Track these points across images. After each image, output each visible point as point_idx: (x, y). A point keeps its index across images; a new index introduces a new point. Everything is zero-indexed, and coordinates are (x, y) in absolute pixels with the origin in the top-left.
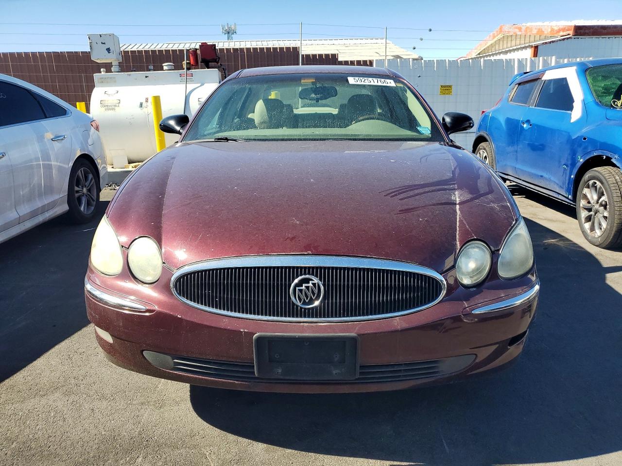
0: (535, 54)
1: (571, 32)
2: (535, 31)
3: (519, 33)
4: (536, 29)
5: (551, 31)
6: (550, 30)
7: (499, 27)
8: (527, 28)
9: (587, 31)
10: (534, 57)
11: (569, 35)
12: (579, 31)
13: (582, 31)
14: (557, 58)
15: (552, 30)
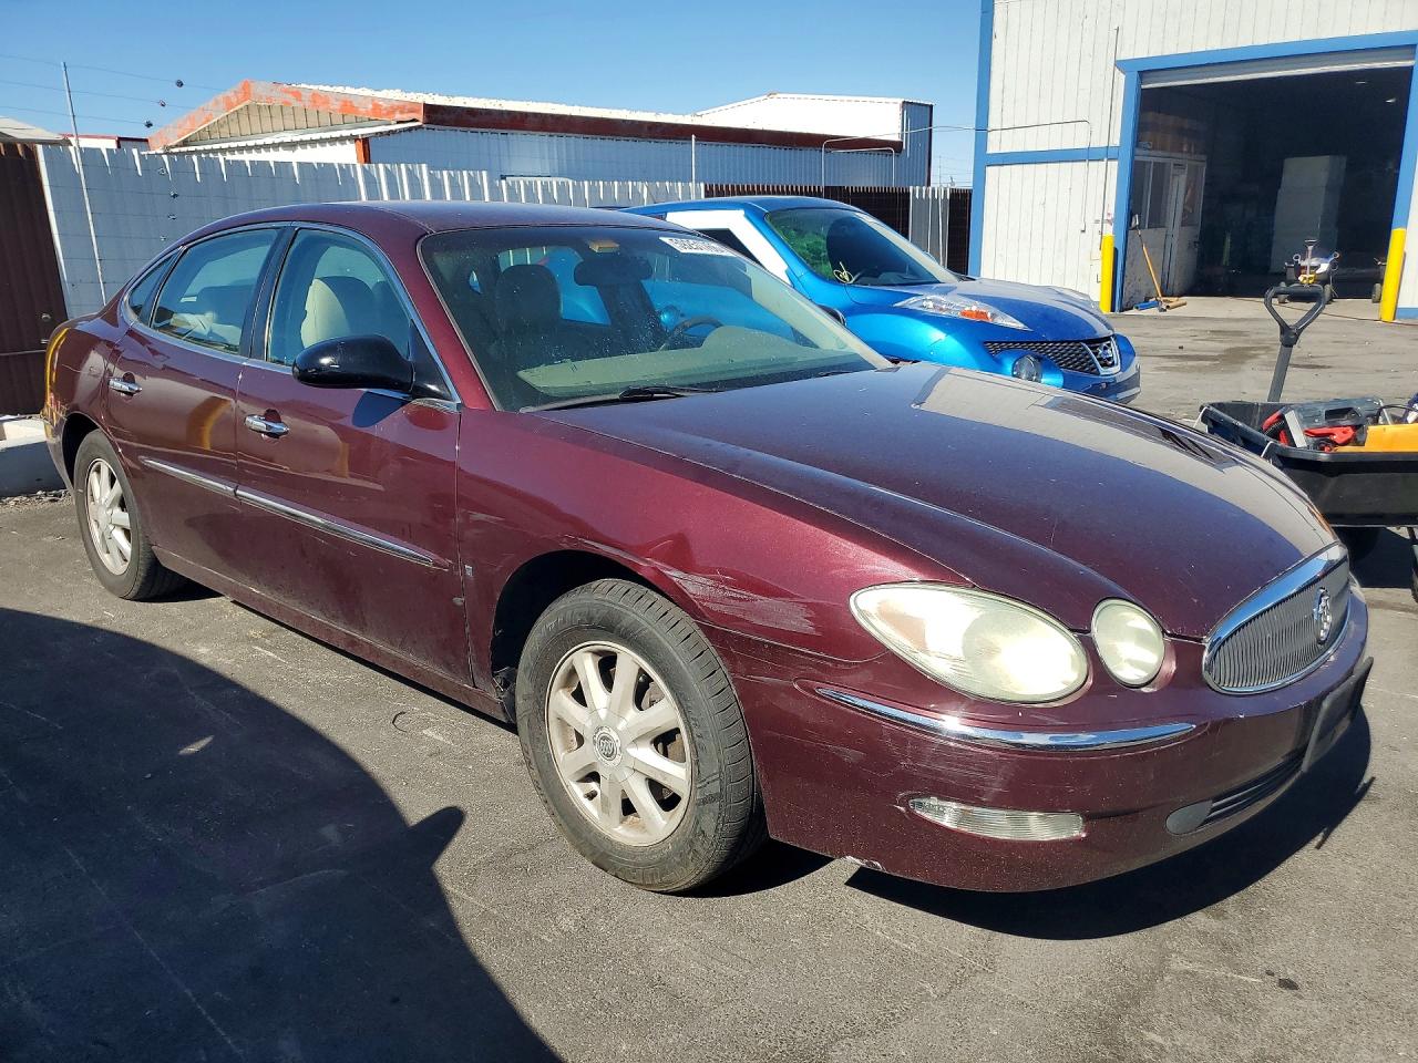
0: (367, 158)
1: (420, 116)
2: (336, 105)
3: (296, 104)
4: (337, 100)
5: (374, 109)
6: (370, 106)
7: (240, 85)
8: (315, 95)
9: (446, 117)
10: (365, 162)
11: (414, 120)
12: (434, 116)
13: (439, 116)
14: (429, 168)
15: (376, 107)
